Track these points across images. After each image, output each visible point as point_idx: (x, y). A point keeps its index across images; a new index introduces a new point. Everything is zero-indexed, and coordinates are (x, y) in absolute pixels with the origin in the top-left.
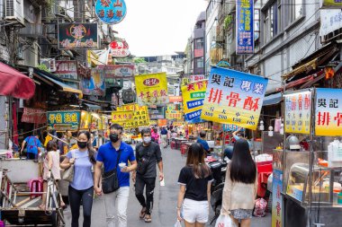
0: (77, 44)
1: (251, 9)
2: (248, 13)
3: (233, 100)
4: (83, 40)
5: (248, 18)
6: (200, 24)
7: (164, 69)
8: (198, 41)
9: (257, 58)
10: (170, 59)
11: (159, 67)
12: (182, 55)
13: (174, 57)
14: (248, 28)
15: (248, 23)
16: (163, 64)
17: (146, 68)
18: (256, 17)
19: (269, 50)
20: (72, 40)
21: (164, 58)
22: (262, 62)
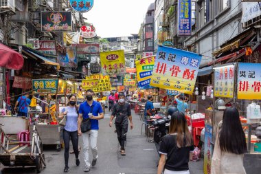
0: (56, 27)
1: (189, 2)
2: (187, 4)
3: (175, 71)
4: (61, 24)
5: (187, 8)
6: (150, 12)
7: (122, 48)
8: (149, 26)
9: (194, 39)
10: (127, 39)
11: (119, 46)
12: (136, 37)
13: (130, 38)
14: (187, 16)
15: (187, 12)
16: (122, 43)
17: (109, 47)
19: (202, 33)
20: (52, 24)
21: (122, 39)
22: (197, 42)
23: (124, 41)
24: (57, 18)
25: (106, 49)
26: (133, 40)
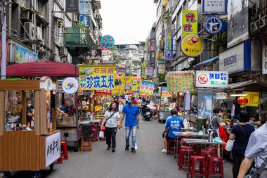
0: (93, 58)
1: (172, 40)
2: (170, 42)
3: (147, 88)
4: (96, 56)
5: (170, 44)
6: (154, 29)
7: (131, 55)
8: (152, 40)
9: (175, 63)
10: (135, 47)
11: (127, 54)
13: (138, 45)
14: (170, 49)
15: (170, 46)
16: (130, 51)
17: (118, 54)
18: (174, 43)
19: (179, 60)
20: (91, 56)
21: (131, 47)
23: (132, 49)
24: (93, 52)
25: (116, 57)
26: (141, 47)
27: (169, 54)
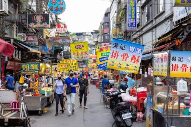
2: (134, 8)
3: (125, 57)
5: (133, 11)
6: (107, 14)
7: (87, 40)
8: (106, 24)
10: (90, 34)
11: (84, 39)
12: (97, 32)
13: (92, 33)
14: (133, 17)
15: (133, 14)
16: (86, 37)
17: (77, 39)
19: (145, 29)
22: (141, 35)
23: (87, 35)
24: (39, 19)
26: (95, 34)
27: (132, 24)
